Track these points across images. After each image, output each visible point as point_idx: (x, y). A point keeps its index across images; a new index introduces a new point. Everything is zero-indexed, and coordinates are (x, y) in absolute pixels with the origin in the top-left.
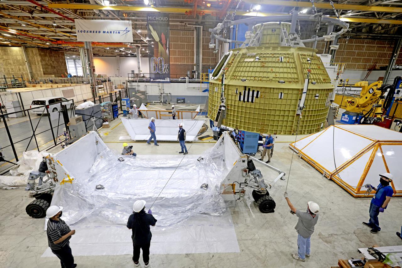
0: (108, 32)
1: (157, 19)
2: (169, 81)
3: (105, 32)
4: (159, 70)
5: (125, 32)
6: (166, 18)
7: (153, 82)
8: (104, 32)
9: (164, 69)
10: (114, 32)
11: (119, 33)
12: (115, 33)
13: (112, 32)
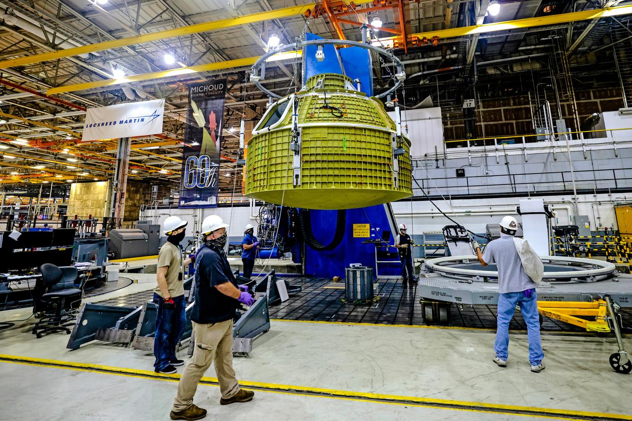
0: (126, 122)
1: (206, 89)
2: (214, 202)
3: (123, 121)
4: (198, 182)
5: (152, 117)
6: (221, 86)
7: (184, 207)
8: (121, 122)
9: (208, 179)
10: (135, 120)
11: (142, 120)
12: (137, 121)
13: (133, 121)
